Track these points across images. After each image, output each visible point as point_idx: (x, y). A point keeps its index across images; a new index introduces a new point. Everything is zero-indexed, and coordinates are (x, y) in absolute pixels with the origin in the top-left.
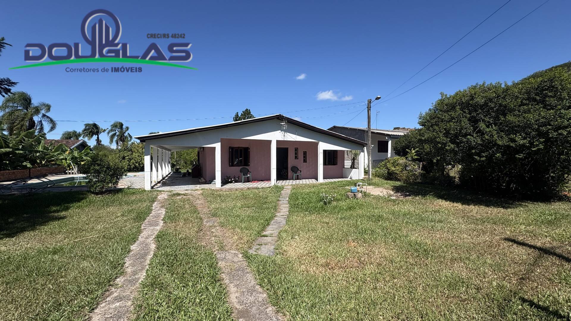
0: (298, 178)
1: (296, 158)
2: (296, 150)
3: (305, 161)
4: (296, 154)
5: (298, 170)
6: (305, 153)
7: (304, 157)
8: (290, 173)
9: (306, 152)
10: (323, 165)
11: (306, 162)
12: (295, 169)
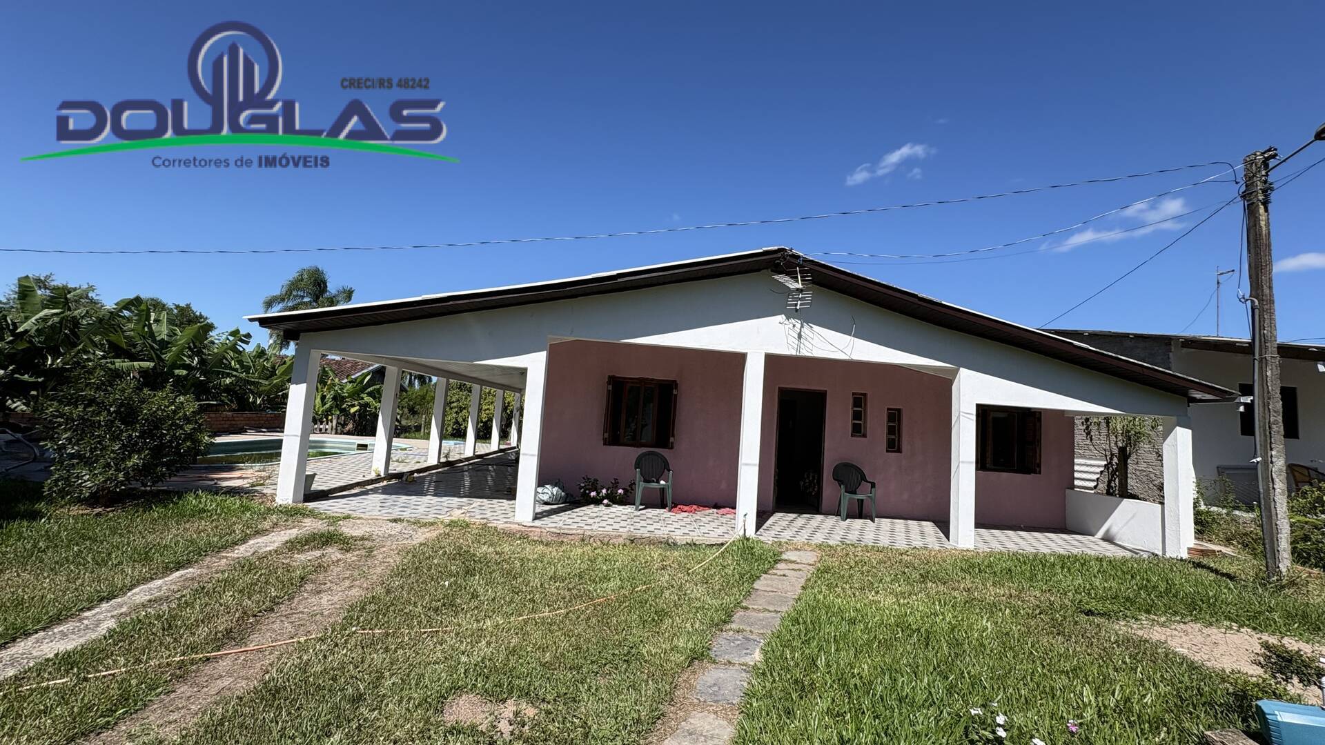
0: (859, 512)
1: (857, 430)
2: (859, 401)
3: (894, 446)
4: (857, 415)
5: (863, 478)
6: (894, 417)
7: (891, 430)
8: (829, 489)
9: (899, 410)
10: (977, 469)
11: (899, 451)
12: (850, 476)
